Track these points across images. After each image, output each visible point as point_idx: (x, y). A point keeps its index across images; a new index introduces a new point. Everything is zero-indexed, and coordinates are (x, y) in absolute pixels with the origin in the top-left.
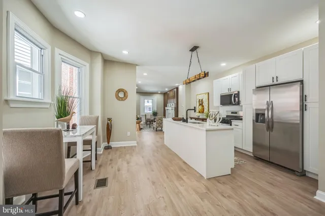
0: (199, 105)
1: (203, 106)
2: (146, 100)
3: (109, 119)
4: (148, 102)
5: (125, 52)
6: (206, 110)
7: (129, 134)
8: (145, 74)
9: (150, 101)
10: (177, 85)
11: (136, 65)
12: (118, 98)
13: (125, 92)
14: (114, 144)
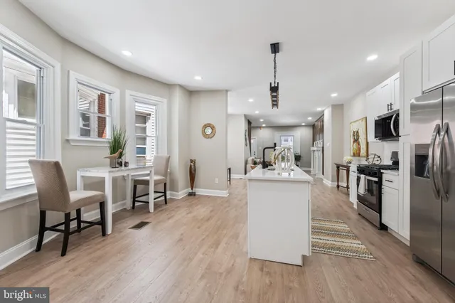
0: (354, 142)
1: (359, 144)
2: (283, 138)
3: (192, 161)
4: (286, 141)
5: (198, 78)
6: (363, 152)
7: (217, 181)
8: (251, 100)
9: (290, 138)
10: (319, 109)
11: (227, 91)
12: (205, 135)
13: (213, 128)
14: (200, 191)
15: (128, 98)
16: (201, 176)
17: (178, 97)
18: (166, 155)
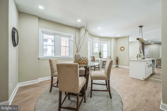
3: (117, 57)
7: (125, 63)
11: (129, 36)
12: (121, 50)
13: (124, 48)
14: (119, 66)
15: (101, 43)
16: (120, 62)
17: (113, 41)
18: (110, 55)
